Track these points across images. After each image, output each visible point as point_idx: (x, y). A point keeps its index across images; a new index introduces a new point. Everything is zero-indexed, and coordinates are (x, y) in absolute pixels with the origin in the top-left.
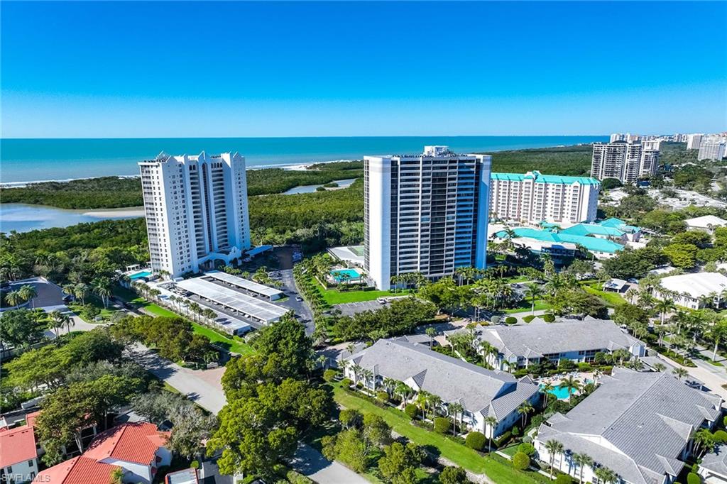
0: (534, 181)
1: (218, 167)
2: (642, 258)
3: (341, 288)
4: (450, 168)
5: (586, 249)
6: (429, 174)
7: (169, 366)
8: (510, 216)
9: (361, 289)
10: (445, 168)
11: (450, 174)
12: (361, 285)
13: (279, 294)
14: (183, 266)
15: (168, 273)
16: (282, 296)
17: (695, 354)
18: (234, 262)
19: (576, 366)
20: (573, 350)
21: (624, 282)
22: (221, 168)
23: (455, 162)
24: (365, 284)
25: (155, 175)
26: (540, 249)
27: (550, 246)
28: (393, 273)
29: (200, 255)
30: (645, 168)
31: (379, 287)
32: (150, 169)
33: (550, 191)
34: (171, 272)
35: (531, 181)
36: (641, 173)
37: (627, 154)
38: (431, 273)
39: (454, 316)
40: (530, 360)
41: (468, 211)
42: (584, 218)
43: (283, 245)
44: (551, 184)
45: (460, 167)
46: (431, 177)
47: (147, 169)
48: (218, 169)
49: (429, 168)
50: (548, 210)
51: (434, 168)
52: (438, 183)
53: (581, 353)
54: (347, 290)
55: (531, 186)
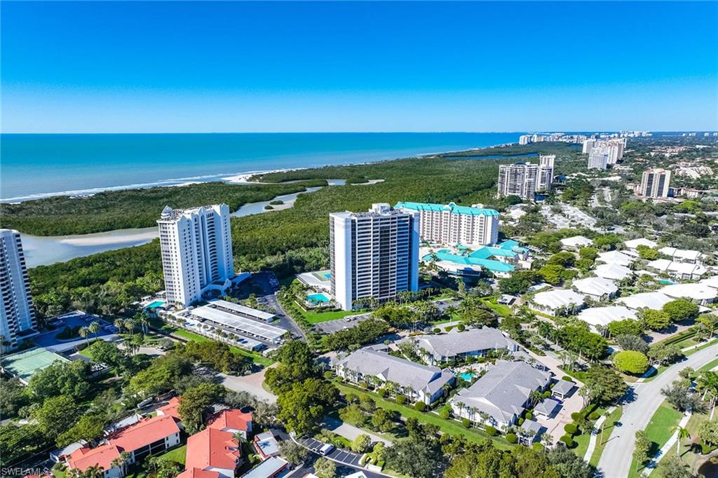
0: (451, 212)
1: (211, 216)
2: (524, 279)
3: (317, 311)
4: (392, 223)
5: (488, 270)
6: (377, 228)
7: (218, 375)
9: (331, 311)
10: (389, 223)
11: (392, 227)
12: (331, 307)
13: (273, 318)
14: (190, 297)
15: (180, 303)
16: (275, 319)
17: (547, 347)
18: (227, 291)
19: (476, 360)
20: (475, 350)
21: (513, 297)
22: (213, 217)
23: (395, 218)
24: (334, 307)
25: (171, 230)
26: (456, 271)
27: (463, 269)
28: (354, 299)
29: (202, 287)
30: (542, 182)
31: (344, 308)
32: (167, 226)
34: (184, 302)
35: (449, 212)
36: (539, 187)
37: (526, 174)
38: (380, 296)
39: (400, 328)
40: (449, 357)
42: (488, 241)
43: (258, 272)
44: (464, 215)
45: (399, 222)
46: (378, 230)
47: (164, 226)
48: (211, 218)
49: (377, 224)
50: (462, 234)
51: (381, 224)
52: (384, 233)
53: (479, 351)
54: (322, 312)
55: (449, 216)
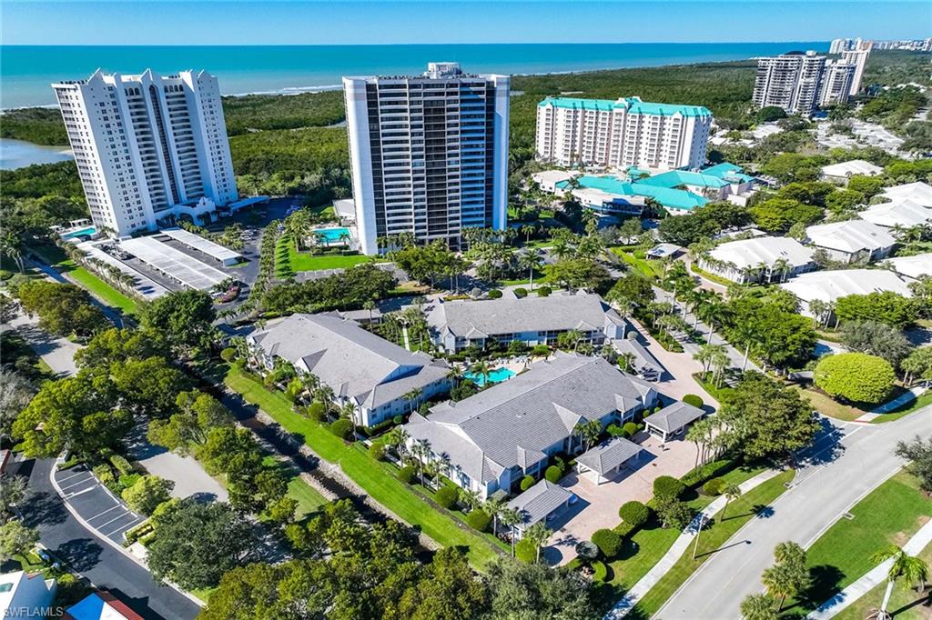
0: (627, 111)
1: (177, 90)
2: (711, 217)
3: (315, 251)
4: (449, 94)
5: (659, 205)
6: (419, 103)
7: (56, 341)
8: (597, 160)
9: (340, 253)
10: (442, 94)
11: (449, 102)
12: (341, 248)
13: (236, 258)
14: (132, 222)
15: (112, 230)
16: (239, 260)
17: (695, 337)
18: (205, 217)
19: (531, 349)
20: (530, 330)
21: (675, 248)
22: (182, 93)
23: (456, 85)
24: (347, 247)
25: (74, 101)
26: (601, 205)
27: (611, 200)
28: (381, 232)
29: (157, 209)
30: (834, 91)
31: (364, 251)
32: (68, 94)
33: (646, 125)
34: (116, 229)
35: (623, 111)
36: (828, 99)
37: (803, 71)
38: (430, 234)
39: (435, 287)
40: (472, 340)
41: (478, 153)
42: (685, 163)
43: (283, 196)
44: (647, 116)
45: (462, 93)
46: (421, 106)
47: (64, 94)
48: (177, 93)
49: (418, 94)
50: (642, 151)
51: (426, 94)
52: (434, 115)
53: (541, 334)
54: (322, 254)
55: (623, 118)
